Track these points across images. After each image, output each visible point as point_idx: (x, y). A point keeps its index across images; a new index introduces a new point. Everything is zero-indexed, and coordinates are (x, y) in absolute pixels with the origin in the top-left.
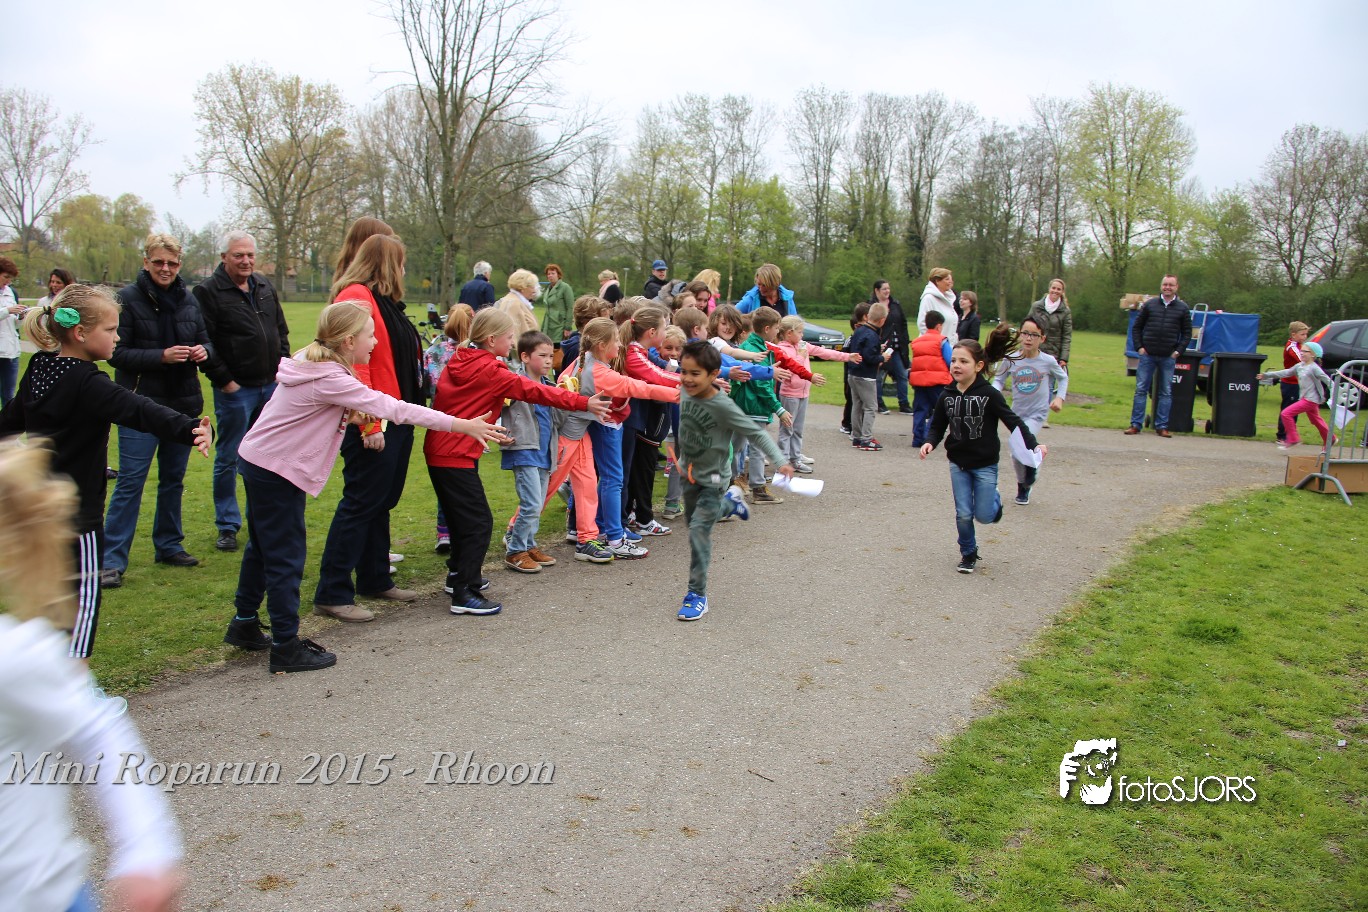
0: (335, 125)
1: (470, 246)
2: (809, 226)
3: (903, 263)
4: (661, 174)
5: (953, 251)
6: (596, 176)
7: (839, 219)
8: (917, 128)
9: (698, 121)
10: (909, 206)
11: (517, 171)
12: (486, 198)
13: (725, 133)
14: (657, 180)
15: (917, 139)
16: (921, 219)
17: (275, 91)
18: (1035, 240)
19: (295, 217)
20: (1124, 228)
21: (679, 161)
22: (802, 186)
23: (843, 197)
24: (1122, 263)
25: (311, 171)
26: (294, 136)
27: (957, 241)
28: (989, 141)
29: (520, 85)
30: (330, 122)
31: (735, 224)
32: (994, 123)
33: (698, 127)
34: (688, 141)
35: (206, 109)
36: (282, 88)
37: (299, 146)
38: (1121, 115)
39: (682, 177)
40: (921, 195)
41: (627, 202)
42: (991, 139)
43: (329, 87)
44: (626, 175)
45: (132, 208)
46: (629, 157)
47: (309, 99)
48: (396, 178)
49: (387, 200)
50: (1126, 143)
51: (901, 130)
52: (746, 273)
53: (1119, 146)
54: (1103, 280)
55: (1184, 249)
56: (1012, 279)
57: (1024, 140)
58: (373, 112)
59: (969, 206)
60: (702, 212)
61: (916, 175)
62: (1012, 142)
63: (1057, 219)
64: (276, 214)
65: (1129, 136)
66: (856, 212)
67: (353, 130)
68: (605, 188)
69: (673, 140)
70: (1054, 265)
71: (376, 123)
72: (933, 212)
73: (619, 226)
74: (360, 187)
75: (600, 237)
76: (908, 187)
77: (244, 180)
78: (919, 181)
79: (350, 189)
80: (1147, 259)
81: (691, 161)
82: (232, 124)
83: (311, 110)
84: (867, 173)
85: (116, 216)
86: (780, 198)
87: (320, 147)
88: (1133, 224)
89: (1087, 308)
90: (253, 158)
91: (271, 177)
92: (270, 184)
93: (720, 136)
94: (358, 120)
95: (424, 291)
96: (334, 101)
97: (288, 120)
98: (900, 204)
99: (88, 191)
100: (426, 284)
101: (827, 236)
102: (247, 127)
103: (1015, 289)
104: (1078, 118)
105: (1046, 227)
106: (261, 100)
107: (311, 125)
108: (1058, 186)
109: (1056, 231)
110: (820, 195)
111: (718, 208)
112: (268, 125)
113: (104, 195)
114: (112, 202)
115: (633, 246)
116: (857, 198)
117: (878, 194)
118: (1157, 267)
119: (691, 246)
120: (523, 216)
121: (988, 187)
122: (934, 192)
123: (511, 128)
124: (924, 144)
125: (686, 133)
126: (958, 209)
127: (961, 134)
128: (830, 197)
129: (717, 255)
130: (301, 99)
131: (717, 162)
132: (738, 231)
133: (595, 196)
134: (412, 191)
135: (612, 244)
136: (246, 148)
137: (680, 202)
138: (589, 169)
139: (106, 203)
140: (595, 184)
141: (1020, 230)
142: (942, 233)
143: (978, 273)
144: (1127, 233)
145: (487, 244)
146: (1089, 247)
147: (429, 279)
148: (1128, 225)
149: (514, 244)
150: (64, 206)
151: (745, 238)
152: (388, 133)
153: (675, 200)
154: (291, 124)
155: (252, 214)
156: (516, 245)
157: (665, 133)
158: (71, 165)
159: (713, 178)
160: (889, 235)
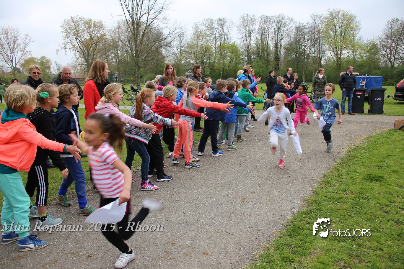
0: (103, 33)
1: (144, 67)
2: (245, 56)
3: (273, 66)
4: (200, 43)
5: (289, 61)
6: (181, 44)
7: (254, 54)
8: (276, 25)
9: (210, 26)
10: (274, 49)
11: (157, 43)
12: (148, 52)
13: (219, 29)
14: (199, 44)
15: (276, 29)
16: (278, 52)
17: (84, 23)
18: (313, 57)
19: (92, 61)
20: (340, 52)
21: (205, 38)
22: (242, 44)
23: (255, 47)
24: (339, 63)
25: (96, 47)
26: (91, 37)
27: (290, 58)
28: (298, 28)
29: (156, 18)
30: (101, 32)
31: (223, 56)
32: (299, 22)
33: (210, 28)
34: (208, 32)
35: (65, 30)
36: (86, 22)
37: (93, 39)
38: (338, 18)
39: (206, 43)
40: (278, 45)
41: (190, 51)
42: (299, 27)
43: (100, 21)
44: (190, 43)
45: (45, 60)
46: (190, 38)
47: (95, 25)
48: (121, 47)
49: (119, 54)
51: (271, 26)
52: (227, 71)
53: (338, 28)
54: (334, 68)
55: (358, 58)
56: (307, 69)
57: (308, 27)
58: (114, 28)
59: (293, 48)
60: (213, 53)
61: (277, 39)
62: (305, 28)
63: (319, 50)
64: (87, 60)
65: (340, 25)
66: (259, 51)
67: (108, 34)
68: (184, 47)
69: (203, 32)
70: (319, 64)
71: (115, 31)
72: (282, 50)
73: (188, 59)
74: (111, 51)
75: (183, 62)
76: (274, 43)
77: (77, 50)
78: (277, 41)
79: (108, 51)
80: (347, 61)
81: (209, 38)
82: (72, 34)
83: (95, 28)
84: (262, 39)
85: (40, 63)
86: (236, 48)
87: (99, 39)
88: (342, 51)
89: (329, 77)
90: (79, 44)
91: (85, 49)
92: (84, 51)
93: (217, 30)
94: (110, 31)
95: (132, 81)
96: (102, 26)
97: (89, 32)
98: (272, 48)
99: (32, 56)
100: (132, 78)
101: (250, 59)
102: (77, 35)
103: (308, 72)
104: (325, 20)
105: (316, 53)
106: (80, 26)
107: (96, 33)
108: (319, 40)
109: (319, 54)
110: (248, 46)
111: (217, 52)
112: (83, 34)
113: (36, 57)
114: (39, 59)
115: (193, 64)
116: (259, 47)
117: (265, 46)
118: (350, 64)
119: (210, 64)
120: (160, 57)
121: (298, 42)
122: (282, 44)
123: (155, 31)
124: (278, 30)
125: (207, 30)
126: (289, 49)
127: (289, 26)
128: (251, 47)
129: (218, 66)
130: (92, 25)
131: (217, 38)
132: (224, 58)
133: (181, 50)
134: (127, 51)
135: (187, 64)
136: (77, 41)
138: (179, 42)
139: (37, 59)
140: (181, 46)
141: (308, 54)
142: (285, 56)
143: (296, 68)
144: (341, 54)
146: (329, 59)
147: (133, 77)
148: (341, 51)
149: (157, 65)
150: (25, 61)
151: (226, 61)
152: (119, 34)
153: (205, 50)
154: (90, 33)
155: (80, 60)
156: (158, 66)
157: (201, 30)
158: (26, 48)
159: (216, 43)
160: (269, 58)
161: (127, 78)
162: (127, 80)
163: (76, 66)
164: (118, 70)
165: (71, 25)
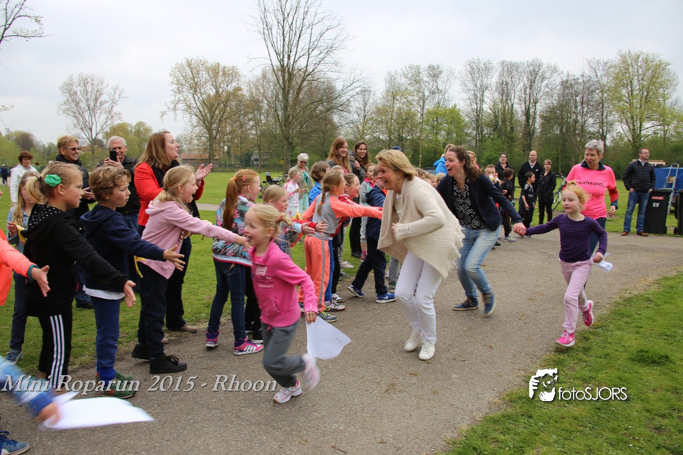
0: (237, 85)
1: (302, 143)
2: (473, 129)
4: (397, 105)
5: (548, 140)
6: (365, 107)
7: (488, 125)
8: (527, 77)
9: (415, 78)
10: (524, 118)
12: (306, 119)
13: (429, 84)
14: (395, 108)
15: (527, 83)
16: (531, 124)
17: (208, 70)
19: (217, 131)
20: (638, 126)
21: (406, 98)
22: (469, 109)
23: (490, 114)
24: (638, 144)
25: (225, 108)
26: (217, 92)
27: (550, 135)
28: (565, 83)
29: (322, 62)
30: (234, 84)
31: (435, 129)
32: (568, 73)
33: (415, 81)
34: (411, 88)
35: (175, 80)
36: (211, 68)
37: (220, 96)
38: (636, 67)
39: (407, 106)
40: (530, 112)
41: (381, 120)
42: (567, 81)
43: (233, 67)
44: (380, 106)
45: (142, 128)
46: (381, 97)
47: (224, 73)
48: (267, 110)
49: (263, 121)
50: (639, 81)
51: (519, 79)
53: (635, 83)
55: (672, 136)
57: (583, 81)
58: (255, 79)
59: (556, 117)
60: (418, 124)
61: (528, 101)
62: (577, 83)
63: (602, 122)
64: (209, 129)
65: (640, 78)
66: (497, 122)
67: (246, 88)
68: (370, 113)
71: (257, 84)
72: (538, 121)
73: (376, 131)
74: (249, 115)
75: (367, 137)
76: (523, 108)
77: (193, 113)
78: (529, 105)
79: (244, 116)
80: (652, 141)
81: (413, 98)
82: (187, 87)
83: (225, 78)
84: (502, 101)
85: (135, 132)
86: (457, 116)
87: (229, 96)
88: (643, 123)
90: (198, 103)
91: (206, 111)
92: (206, 114)
93: (427, 85)
94: (249, 82)
95: (281, 166)
97: (214, 84)
98: (520, 117)
99: (122, 121)
100: (282, 162)
101: (482, 134)
102: (195, 88)
104: (613, 69)
106: (201, 75)
107: (225, 86)
108: (603, 105)
109: (602, 128)
110: (478, 113)
111: (426, 122)
112: (204, 86)
113: (129, 122)
114: (133, 126)
115: (383, 141)
116: (497, 114)
117: (508, 112)
119: (413, 140)
120: (329, 128)
121: (565, 107)
122: (537, 110)
124: (531, 86)
125: (409, 84)
126: (550, 118)
127: (551, 80)
128: (483, 114)
129: (425, 145)
130: (221, 73)
131: (426, 98)
132: (436, 133)
133: (365, 117)
135: (376, 140)
136: (194, 97)
137: (406, 119)
138: (361, 104)
139: (131, 126)
140: (364, 110)
141: (582, 128)
142: (541, 131)
143: (561, 151)
144: (640, 128)
145: (311, 142)
146: (620, 136)
148: (641, 124)
149: (324, 142)
150: (111, 128)
151: (440, 136)
152: (263, 89)
153: (404, 118)
154: (216, 86)
155: (197, 130)
156: (326, 142)
157: (399, 85)
158: (113, 108)
159: (423, 106)
160: (514, 133)
161: (274, 160)
162: (274, 165)
163: (191, 138)
164: (258, 147)
165: (186, 72)
